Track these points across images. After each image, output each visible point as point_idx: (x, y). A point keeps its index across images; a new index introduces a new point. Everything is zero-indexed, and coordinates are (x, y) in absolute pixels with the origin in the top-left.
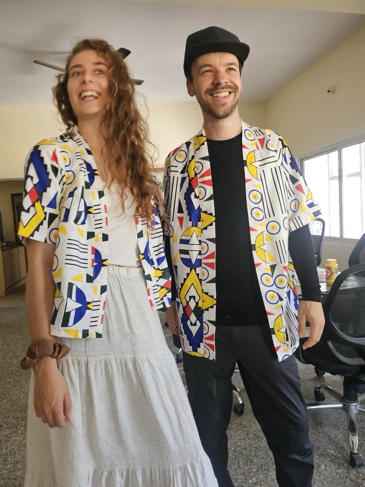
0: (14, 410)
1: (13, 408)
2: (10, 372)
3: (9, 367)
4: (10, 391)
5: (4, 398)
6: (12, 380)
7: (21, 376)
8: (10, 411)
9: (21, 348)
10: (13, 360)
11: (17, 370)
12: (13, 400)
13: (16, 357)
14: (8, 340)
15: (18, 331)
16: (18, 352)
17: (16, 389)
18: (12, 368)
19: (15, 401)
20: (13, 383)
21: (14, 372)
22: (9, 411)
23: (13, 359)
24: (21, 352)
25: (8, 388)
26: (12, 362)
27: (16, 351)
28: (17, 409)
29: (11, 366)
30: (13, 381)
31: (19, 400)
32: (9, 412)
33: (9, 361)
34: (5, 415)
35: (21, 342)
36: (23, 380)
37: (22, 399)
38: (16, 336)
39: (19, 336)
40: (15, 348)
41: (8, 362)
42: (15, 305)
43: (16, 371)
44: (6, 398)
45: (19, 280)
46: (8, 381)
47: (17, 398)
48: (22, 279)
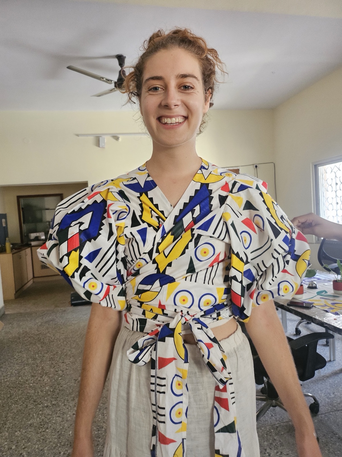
0: (62, 444)
1: (60, 441)
2: (44, 393)
3: (41, 386)
4: (51, 419)
5: (47, 428)
6: (49, 404)
7: (58, 399)
8: (59, 445)
9: (48, 363)
10: (43, 378)
11: (52, 390)
12: (58, 431)
13: (45, 373)
14: (32, 353)
15: (39, 341)
16: (47, 367)
17: (57, 416)
18: (46, 388)
19: (60, 432)
20: (51, 407)
21: (49, 393)
22: (57, 445)
23: (44, 376)
24: (50, 368)
25: (48, 415)
26: (44, 381)
27: (43, 366)
28: (65, 442)
29: (44, 386)
30: (51, 405)
31: (64, 430)
32: (58, 447)
33: (39, 379)
34: (54, 451)
35: (46, 355)
36: (62, 404)
37: (67, 428)
38: (39, 347)
39: (42, 347)
40: (42, 363)
41: (39, 381)
42: (28, 311)
43: (50, 391)
44: (49, 427)
45: (27, 282)
46: (46, 404)
47: (61, 427)
48: (29, 280)
